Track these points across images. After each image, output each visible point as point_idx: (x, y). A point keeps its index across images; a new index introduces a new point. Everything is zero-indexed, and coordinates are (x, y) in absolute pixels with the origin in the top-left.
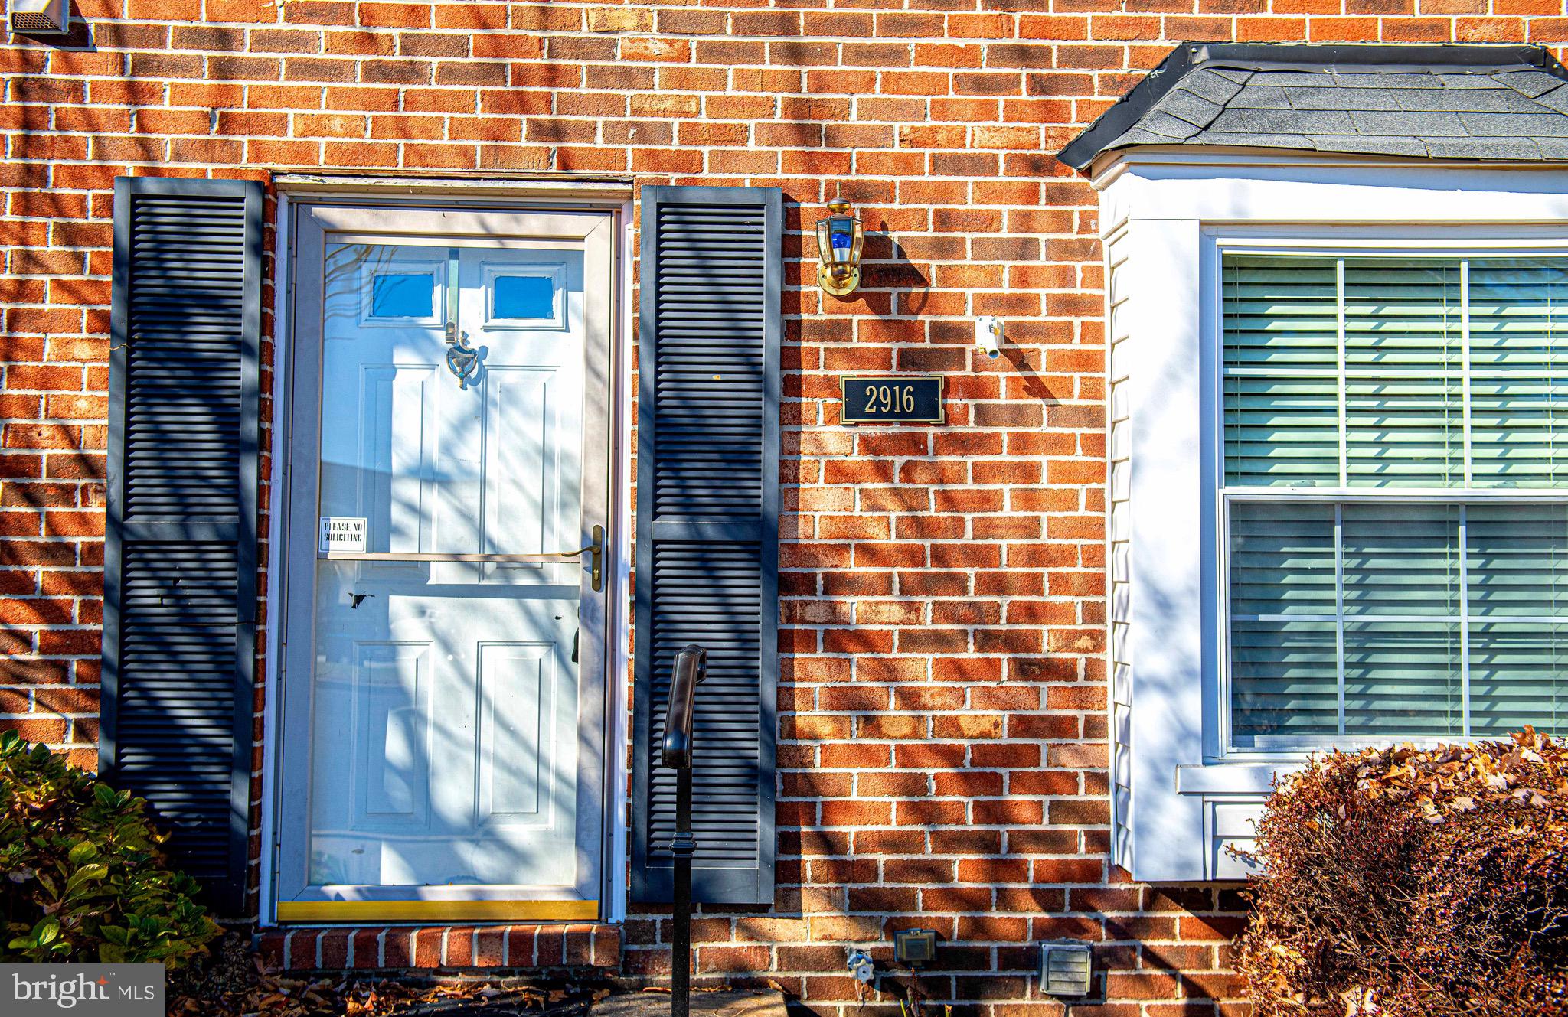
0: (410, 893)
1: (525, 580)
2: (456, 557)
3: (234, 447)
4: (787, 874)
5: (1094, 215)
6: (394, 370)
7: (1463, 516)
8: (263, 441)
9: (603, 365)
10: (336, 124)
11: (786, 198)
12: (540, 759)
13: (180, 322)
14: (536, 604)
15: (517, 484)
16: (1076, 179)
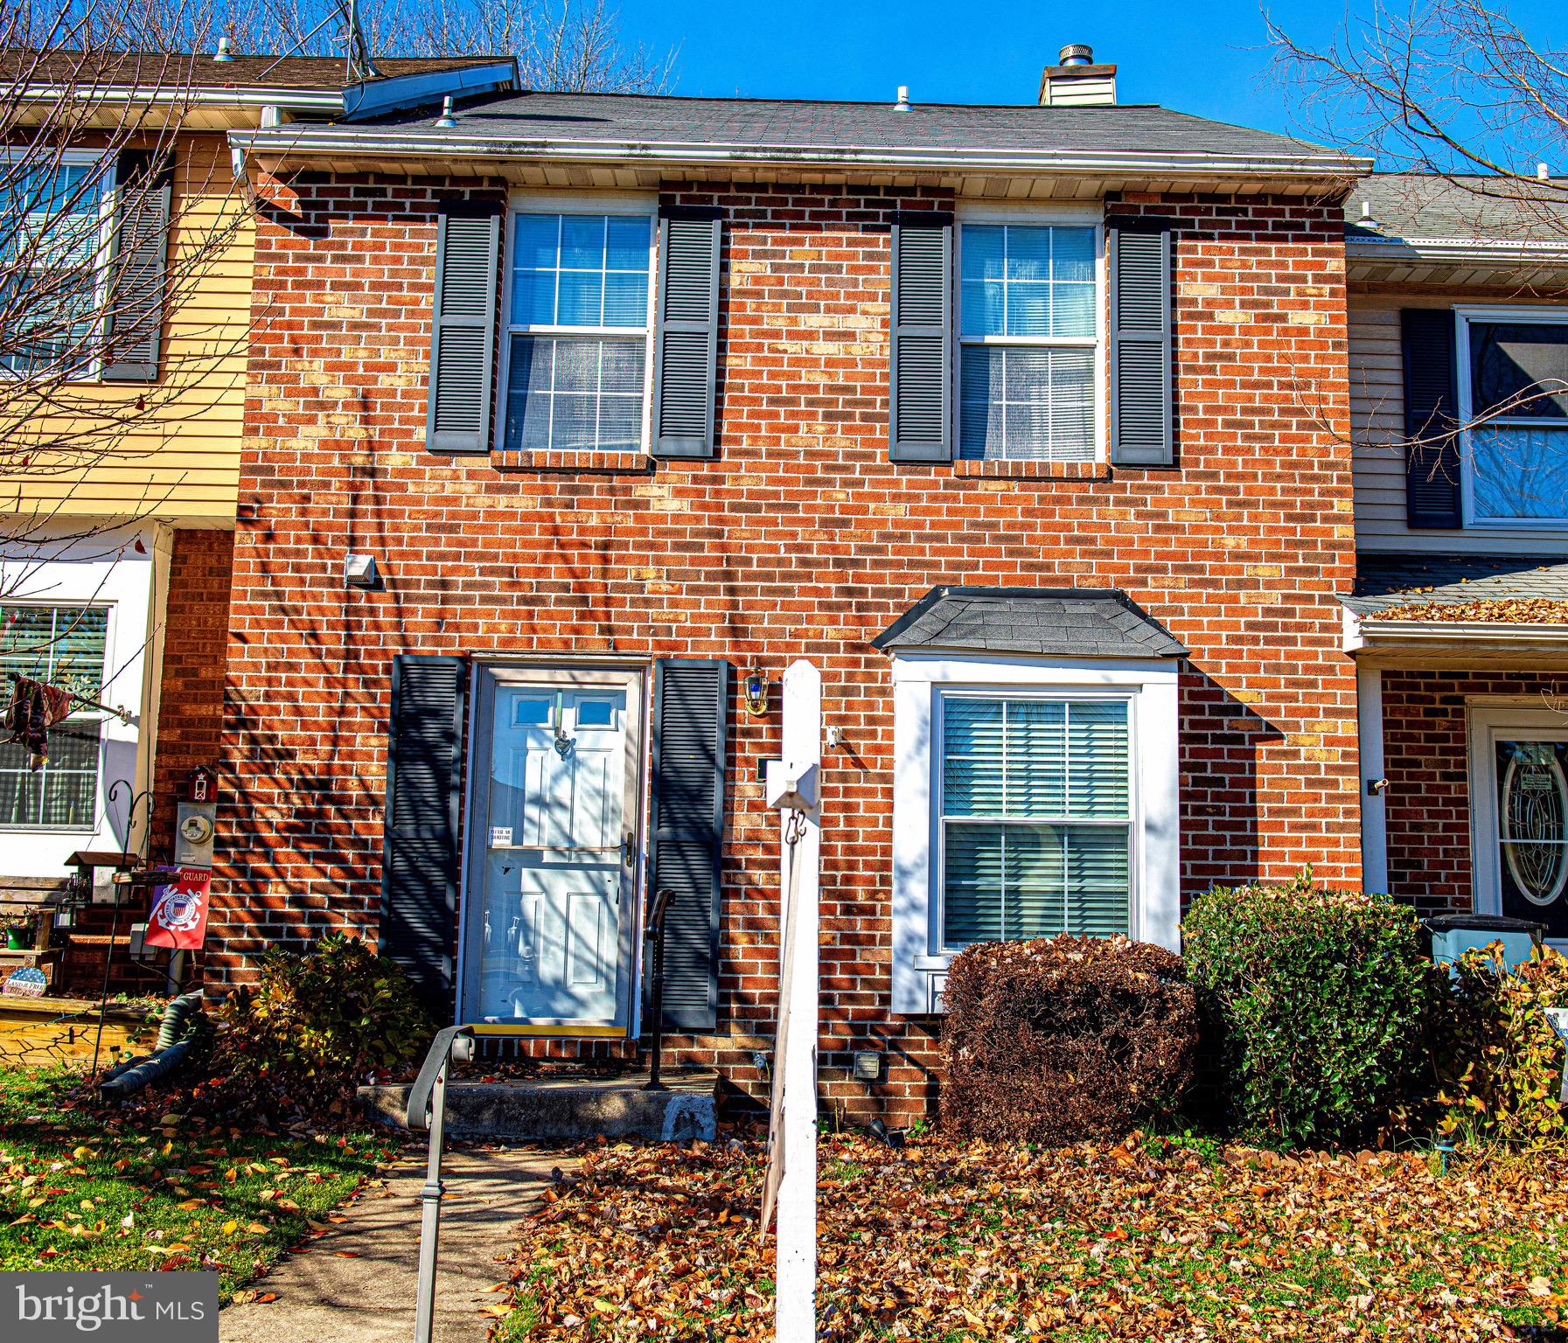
0: (524, 1021)
1: (588, 860)
2: (554, 849)
3: (444, 789)
4: (722, 1014)
5: (889, 674)
6: (527, 751)
7: (1066, 831)
8: (461, 788)
9: (634, 751)
10: (503, 627)
11: (729, 665)
12: (599, 957)
13: (419, 726)
14: (593, 873)
15: (586, 809)
16: (880, 655)
